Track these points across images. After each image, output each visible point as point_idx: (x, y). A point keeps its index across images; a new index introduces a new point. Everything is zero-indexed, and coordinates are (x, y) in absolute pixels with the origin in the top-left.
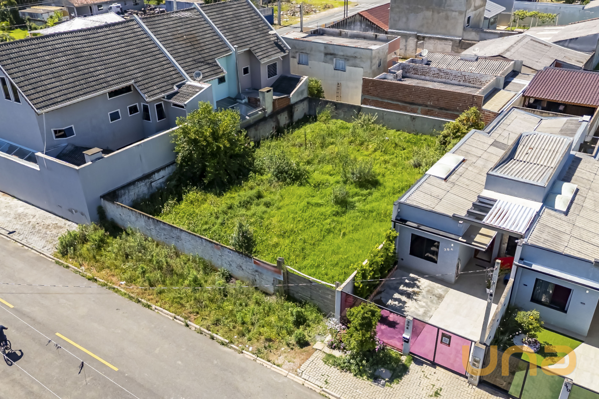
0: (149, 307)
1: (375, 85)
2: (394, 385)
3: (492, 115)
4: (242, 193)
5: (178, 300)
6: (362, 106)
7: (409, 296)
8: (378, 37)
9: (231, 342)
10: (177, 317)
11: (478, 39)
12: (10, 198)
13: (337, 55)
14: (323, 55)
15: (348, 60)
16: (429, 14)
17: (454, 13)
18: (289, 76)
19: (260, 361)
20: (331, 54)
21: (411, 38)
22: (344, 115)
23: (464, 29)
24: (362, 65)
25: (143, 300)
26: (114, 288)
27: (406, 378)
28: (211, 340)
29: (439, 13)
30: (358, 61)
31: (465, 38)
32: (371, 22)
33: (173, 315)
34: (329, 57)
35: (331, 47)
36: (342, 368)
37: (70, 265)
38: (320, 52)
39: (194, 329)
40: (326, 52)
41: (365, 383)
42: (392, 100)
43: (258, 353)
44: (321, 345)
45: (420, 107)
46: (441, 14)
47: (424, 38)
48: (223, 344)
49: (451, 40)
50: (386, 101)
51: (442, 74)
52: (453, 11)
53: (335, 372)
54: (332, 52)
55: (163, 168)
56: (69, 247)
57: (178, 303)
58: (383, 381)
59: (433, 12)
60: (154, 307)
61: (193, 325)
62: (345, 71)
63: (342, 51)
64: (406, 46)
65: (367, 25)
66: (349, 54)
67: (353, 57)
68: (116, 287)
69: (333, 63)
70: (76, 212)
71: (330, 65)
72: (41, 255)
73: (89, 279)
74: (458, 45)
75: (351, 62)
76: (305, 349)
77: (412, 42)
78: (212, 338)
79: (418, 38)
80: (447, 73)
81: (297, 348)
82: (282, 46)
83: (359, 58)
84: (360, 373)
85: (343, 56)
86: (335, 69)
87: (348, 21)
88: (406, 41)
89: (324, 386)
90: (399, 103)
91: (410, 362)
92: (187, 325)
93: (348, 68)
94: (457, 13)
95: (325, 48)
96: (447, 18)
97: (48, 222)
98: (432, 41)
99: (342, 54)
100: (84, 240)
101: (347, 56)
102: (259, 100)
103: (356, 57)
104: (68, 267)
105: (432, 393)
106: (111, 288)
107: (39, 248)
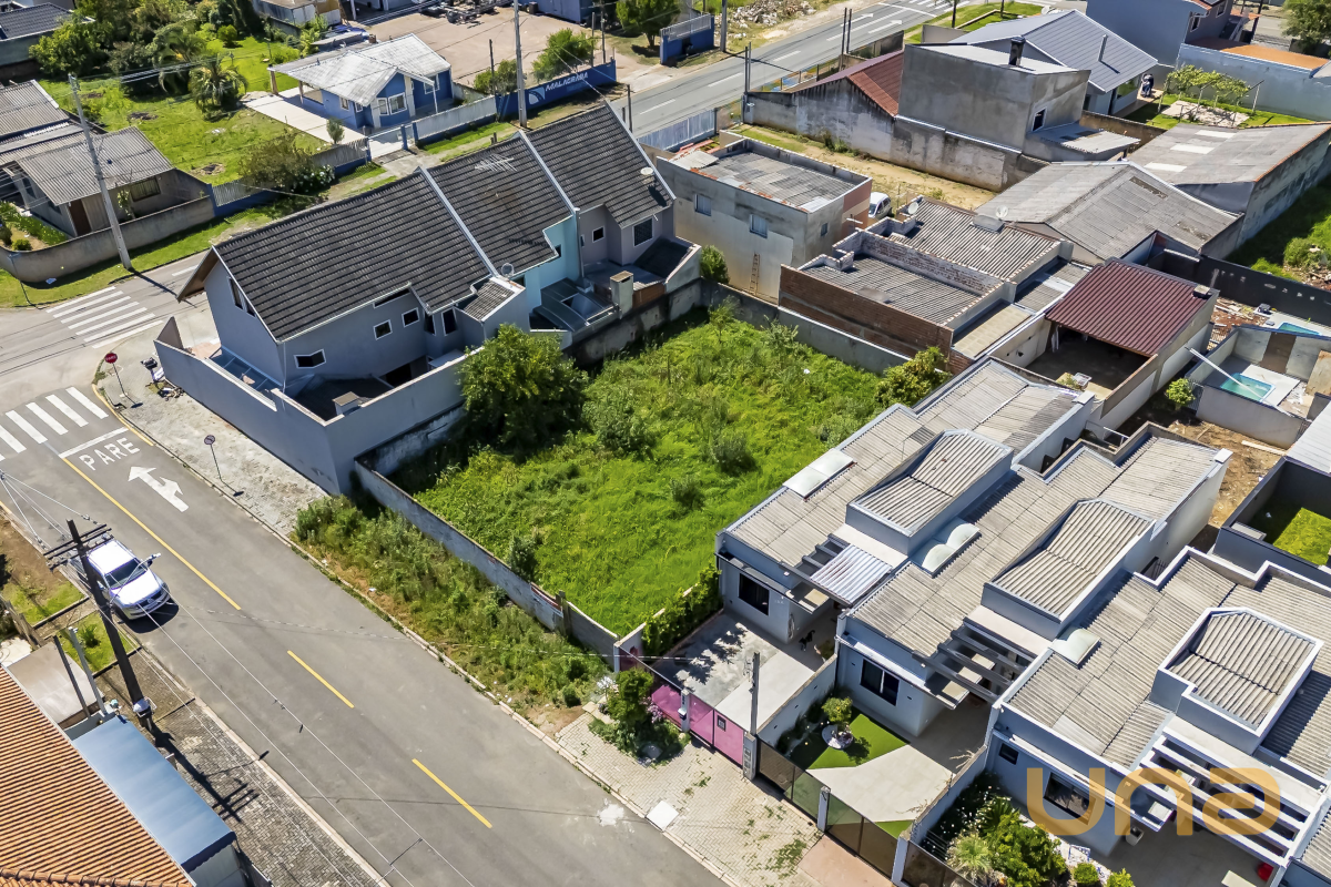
0: (400, 628)
1: (799, 281)
2: (660, 767)
3: (965, 361)
4: (551, 465)
5: (435, 624)
6: (780, 308)
7: (722, 654)
9: (489, 690)
10: (431, 647)
11: (1049, 157)
12: (236, 432)
13: (756, 211)
14: (733, 206)
15: (771, 222)
16: (968, 98)
17: (1011, 105)
18: (672, 240)
19: (517, 716)
20: (746, 207)
21: (934, 137)
22: (754, 316)
23: (1027, 136)
24: (792, 233)
25: (393, 619)
26: (361, 597)
27: (676, 760)
29: (985, 100)
30: (785, 226)
31: (1027, 152)
32: (867, 96)
33: (427, 643)
34: (743, 210)
35: (746, 195)
36: (608, 739)
37: (309, 555)
38: (729, 199)
39: (448, 666)
40: (738, 201)
41: (628, 759)
42: (823, 308)
43: (517, 707)
44: (591, 707)
45: (863, 328)
46: (989, 102)
47: (957, 139)
48: (478, 690)
49: (1003, 151)
50: (815, 308)
52: (1009, 100)
53: (598, 741)
54: (747, 204)
55: (446, 413)
56: (310, 528)
57: (435, 629)
58: (649, 761)
59: (975, 96)
60: (405, 629)
61: (449, 661)
62: (766, 238)
63: (762, 206)
64: (925, 149)
65: (860, 101)
66: (773, 213)
67: (777, 218)
68: (363, 595)
69: (748, 221)
70: (322, 472)
71: (743, 223)
73: (331, 580)
74: (1015, 162)
75: (775, 226)
76: (575, 708)
77: (936, 145)
78: (468, 681)
79: (947, 138)
80: (931, 262)
81: (564, 707)
82: (662, 193)
83: (789, 222)
84: (626, 747)
85: (764, 213)
86: (751, 232)
87: (828, 88)
88: (927, 141)
89: (580, 757)
91: (687, 742)
92: (441, 660)
93: (770, 234)
94: (1016, 106)
95: (737, 195)
96: (998, 111)
97: (285, 481)
98: (971, 149)
99: (763, 210)
100: (329, 518)
101: (769, 215)
102: (610, 292)
103: (782, 220)
104: (306, 557)
105: (698, 781)
106: (357, 595)
107: (272, 524)
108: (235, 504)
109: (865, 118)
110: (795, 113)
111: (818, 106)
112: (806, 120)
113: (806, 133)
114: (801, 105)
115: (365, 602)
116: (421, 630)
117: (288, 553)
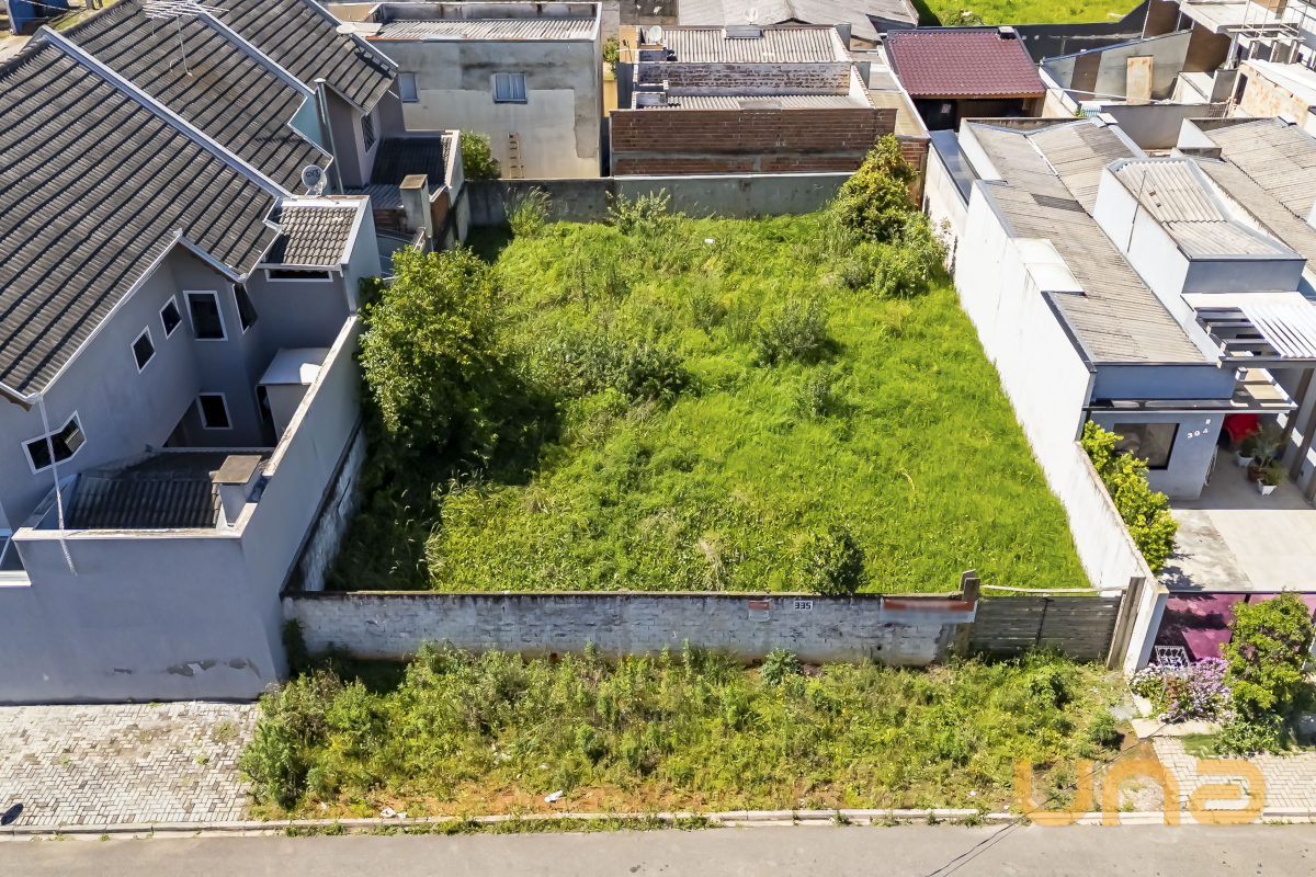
0: (703, 822)
1: (645, 124)
3: (916, 145)
6: (617, 178)
8: (545, 10)
9: (984, 810)
10: (801, 813)
13: (500, 65)
14: (458, 70)
15: (531, 74)
18: (405, 137)
20: (482, 66)
22: (571, 208)
24: (571, 80)
25: (666, 815)
26: (557, 823)
28: (934, 827)
30: (557, 74)
33: (783, 812)
34: (477, 73)
35: (478, 48)
36: (1240, 751)
37: (342, 821)
38: (450, 63)
39: (867, 822)
40: (467, 61)
42: (689, 151)
43: (1058, 804)
44: (1142, 718)
45: (759, 158)
48: (971, 823)
50: (676, 156)
51: (737, 76)
54: (484, 60)
55: (345, 459)
60: (713, 817)
61: (862, 814)
62: (526, 103)
63: (512, 54)
66: (532, 60)
67: (543, 65)
69: (489, 88)
70: (205, 666)
71: (481, 92)
72: (204, 834)
73: (451, 832)
75: (539, 79)
78: (933, 821)
80: (748, 73)
82: (376, 61)
83: (561, 66)
85: (516, 65)
86: (497, 102)
90: (708, 156)
92: (845, 822)
93: (532, 94)
95: (463, 51)
99: (512, 60)
101: (528, 66)
103: (551, 65)
104: (340, 830)
106: (542, 825)
107: (176, 820)
108: (28, 838)
115: (573, 826)
116: (738, 801)
117: (288, 845)
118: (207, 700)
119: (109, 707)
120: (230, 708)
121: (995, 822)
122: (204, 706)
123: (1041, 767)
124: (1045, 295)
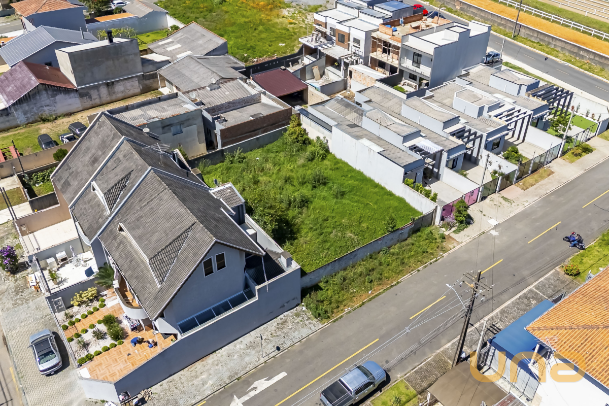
2: (474, 221)
6: (224, 148)
10: (411, 273)
13: (173, 124)
14: (161, 129)
17: (131, 56)
19: (450, 252)
20: (168, 126)
21: (101, 87)
24: (195, 122)
26: (375, 296)
29: (118, 60)
30: (191, 121)
32: (57, 87)
34: (167, 128)
37: (340, 315)
38: (158, 128)
39: (422, 269)
40: (163, 126)
41: (471, 227)
42: (242, 134)
45: (260, 130)
46: (120, 60)
47: (113, 83)
50: (239, 137)
52: (129, 55)
54: (168, 123)
59: (113, 60)
62: (182, 133)
63: (177, 120)
64: (99, 95)
65: (54, 90)
66: (182, 120)
67: (186, 120)
69: (171, 132)
70: (288, 302)
71: (168, 134)
72: (318, 331)
73: (361, 307)
74: (142, 78)
75: (185, 124)
77: (104, 91)
86: (174, 135)
87: (31, 94)
88: (98, 91)
90: (247, 134)
92: (418, 271)
93: (184, 130)
95: (162, 123)
96: (126, 61)
98: (121, 83)
101: (182, 122)
103: (189, 119)
104: (341, 317)
105: (480, 212)
106: (373, 298)
107: (310, 331)
108: (286, 350)
109: (60, 97)
110: (14, 116)
111: (28, 105)
112: (23, 116)
113: (26, 122)
114: (16, 110)
115: (379, 294)
116: (400, 276)
117: (336, 324)
118: (287, 311)
119: (268, 323)
120: (292, 310)
121: (439, 259)
122: (287, 313)
123: (438, 247)
124: (378, 153)
